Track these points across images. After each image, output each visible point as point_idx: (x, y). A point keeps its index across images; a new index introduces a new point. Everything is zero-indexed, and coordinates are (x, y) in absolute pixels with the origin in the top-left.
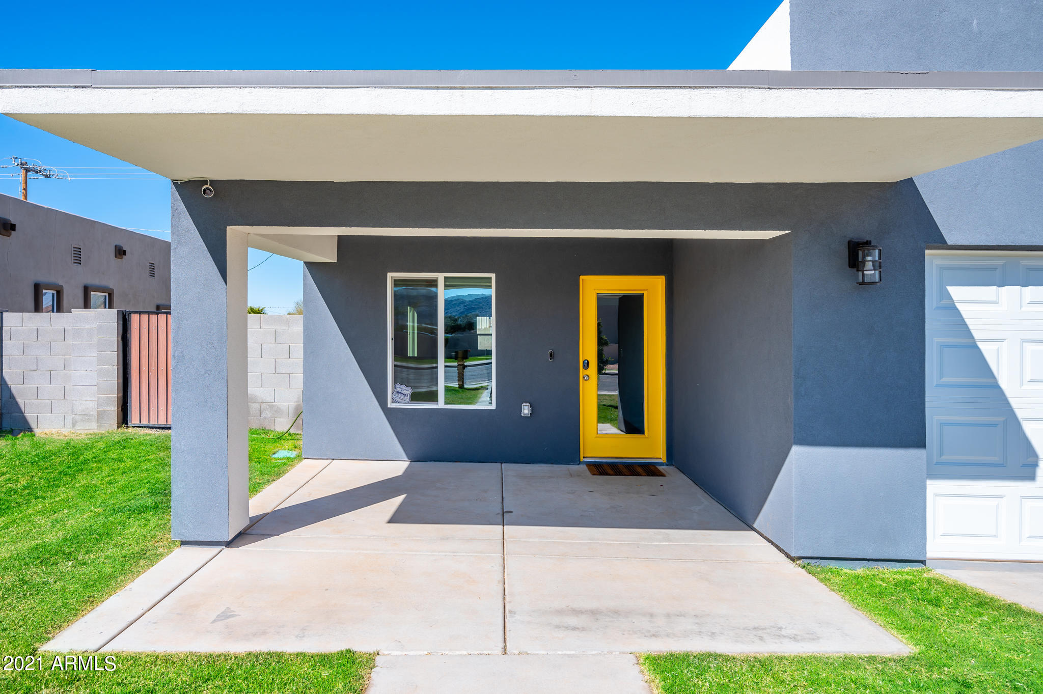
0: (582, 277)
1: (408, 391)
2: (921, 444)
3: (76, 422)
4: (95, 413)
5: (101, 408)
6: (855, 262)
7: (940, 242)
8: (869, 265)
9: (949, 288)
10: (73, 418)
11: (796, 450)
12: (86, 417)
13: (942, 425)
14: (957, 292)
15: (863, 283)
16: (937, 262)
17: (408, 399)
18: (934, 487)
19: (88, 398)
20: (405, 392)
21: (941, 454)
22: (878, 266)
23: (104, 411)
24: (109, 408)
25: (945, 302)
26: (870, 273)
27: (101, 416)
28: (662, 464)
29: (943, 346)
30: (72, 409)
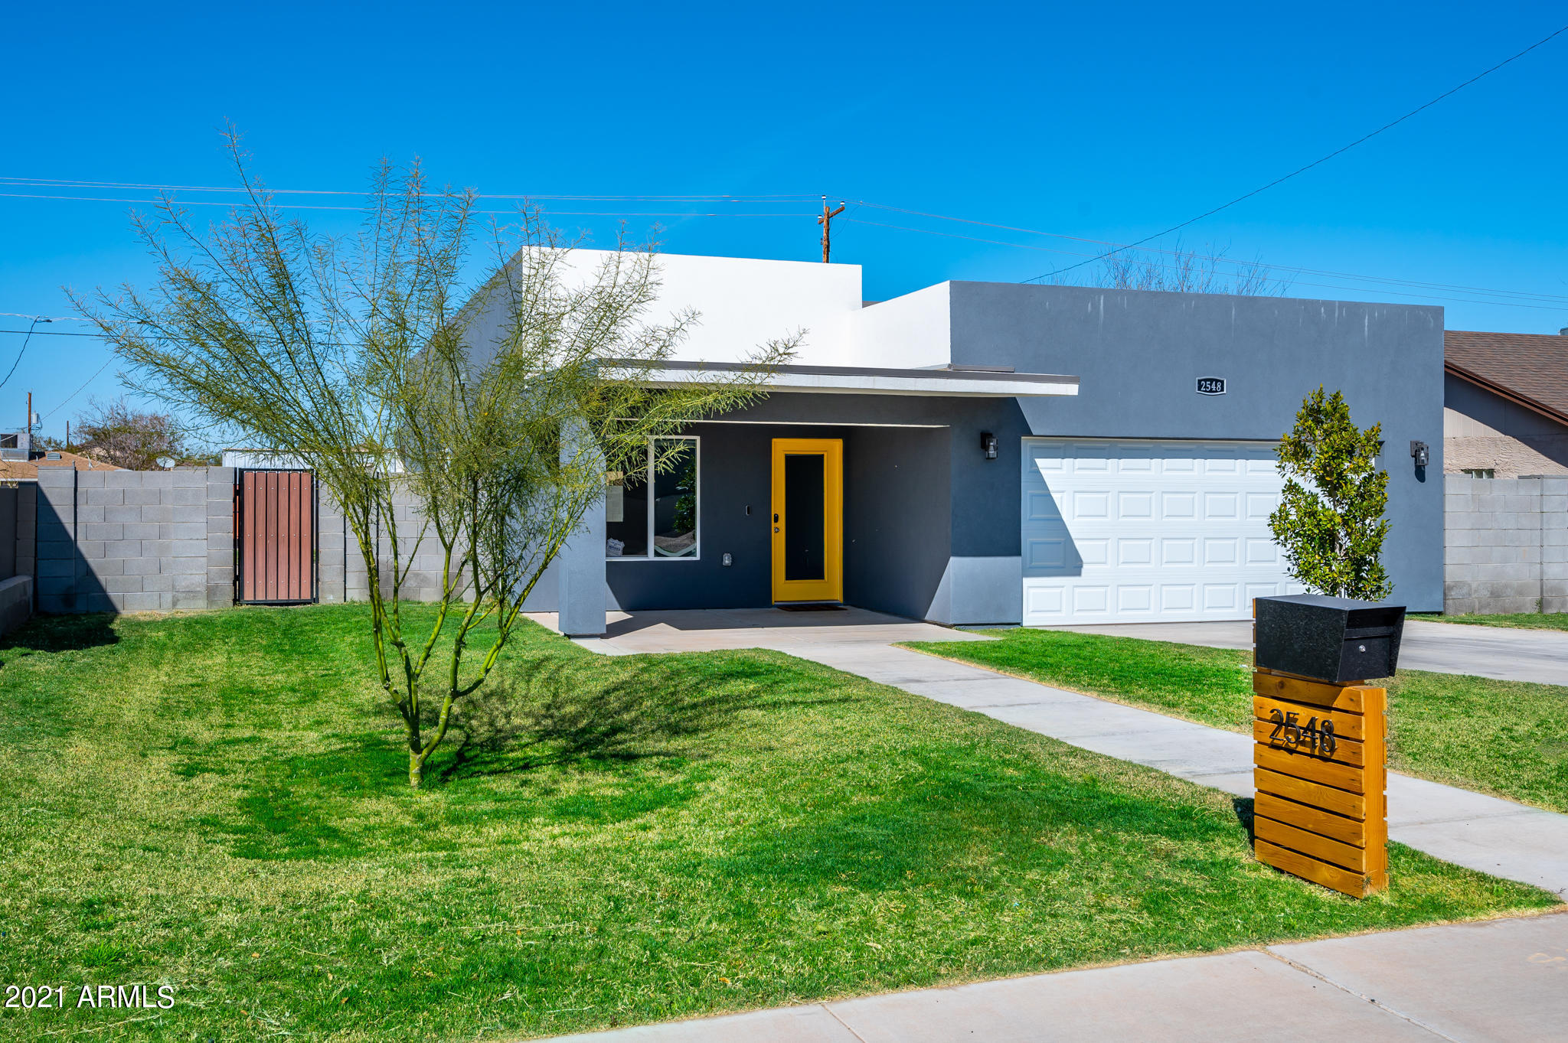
0: (774, 440)
1: (621, 545)
2: (1019, 554)
3: (178, 600)
4: (202, 589)
5: (212, 583)
6: (985, 447)
7: (1029, 433)
8: (992, 448)
9: (1037, 460)
10: (173, 597)
11: (952, 559)
12: (191, 594)
13: (1032, 544)
14: (1041, 462)
15: (989, 458)
16: (1029, 444)
17: (620, 552)
18: (1027, 582)
19: (194, 572)
20: (618, 546)
21: (1031, 562)
22: (996, 449)
23: (217, 586)
24: (222, 582)
25: (1034, 468)
26: (992, 452)
27: (211, 592)
28: (841, 604)
29: (1032, 496)
30: (173, 586)
